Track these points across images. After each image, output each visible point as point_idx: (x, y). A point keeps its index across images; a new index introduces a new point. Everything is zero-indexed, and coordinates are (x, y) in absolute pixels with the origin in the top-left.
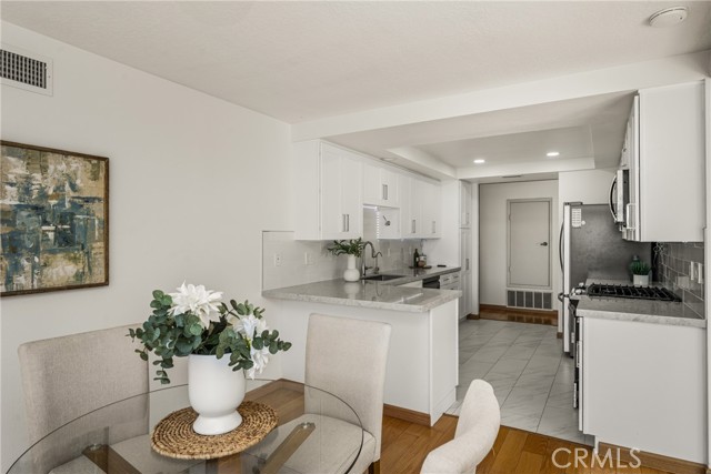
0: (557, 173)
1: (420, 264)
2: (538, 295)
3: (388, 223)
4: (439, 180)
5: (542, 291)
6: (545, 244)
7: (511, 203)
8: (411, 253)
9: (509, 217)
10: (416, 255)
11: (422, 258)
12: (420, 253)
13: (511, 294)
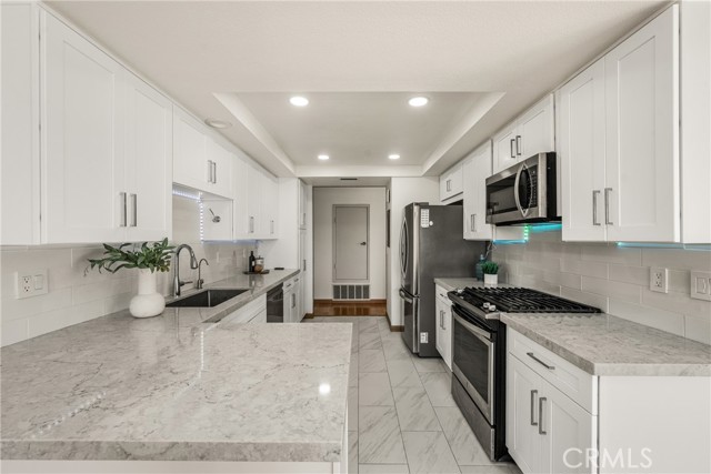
0: (390, 178)
1: (257, 268)
2: (359, 287)
3: (217, 220)
4: (276, 176)
5: (362, 284)
6: (364, 244)
7: (336, 207)
8: (246, 256)
9: (335, 221)
10: (252, 258)
11: (259, 262)
12: (256, 256)
13: (336, 288)
